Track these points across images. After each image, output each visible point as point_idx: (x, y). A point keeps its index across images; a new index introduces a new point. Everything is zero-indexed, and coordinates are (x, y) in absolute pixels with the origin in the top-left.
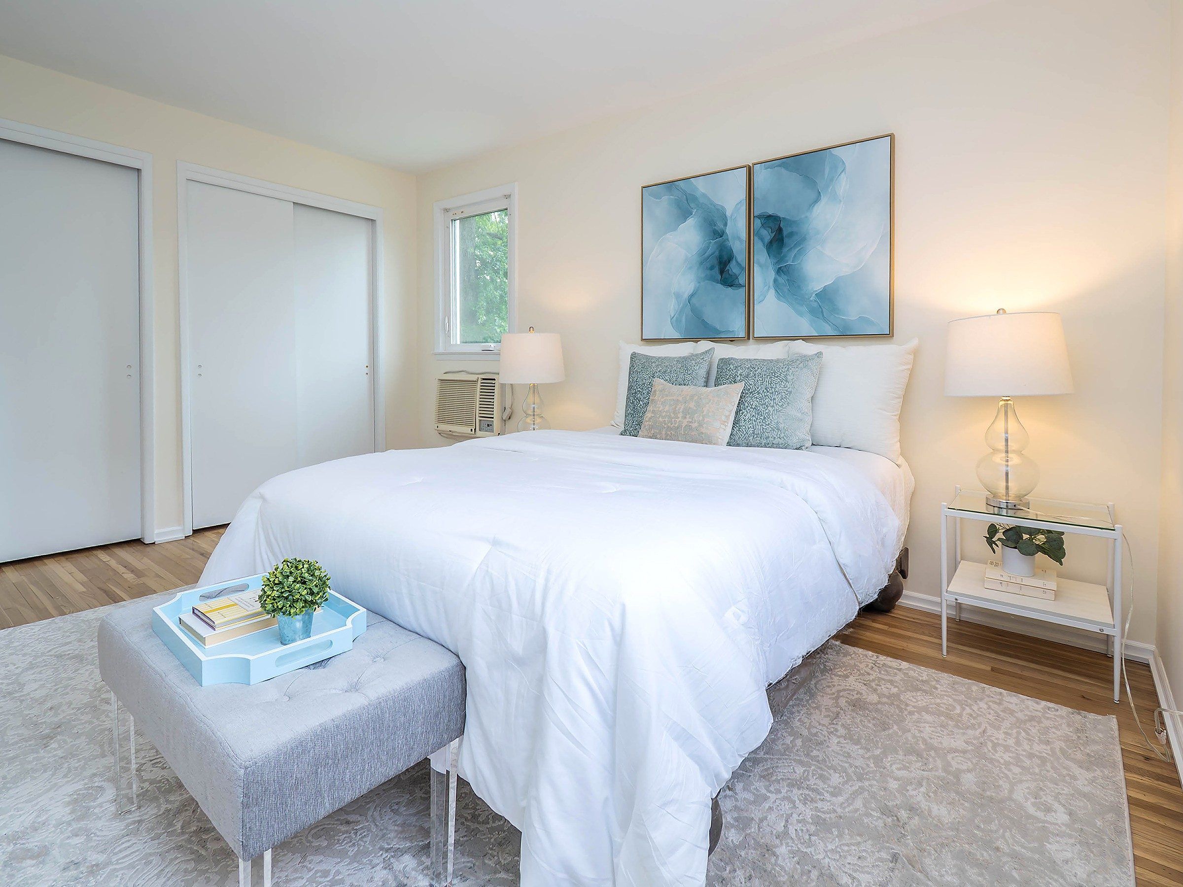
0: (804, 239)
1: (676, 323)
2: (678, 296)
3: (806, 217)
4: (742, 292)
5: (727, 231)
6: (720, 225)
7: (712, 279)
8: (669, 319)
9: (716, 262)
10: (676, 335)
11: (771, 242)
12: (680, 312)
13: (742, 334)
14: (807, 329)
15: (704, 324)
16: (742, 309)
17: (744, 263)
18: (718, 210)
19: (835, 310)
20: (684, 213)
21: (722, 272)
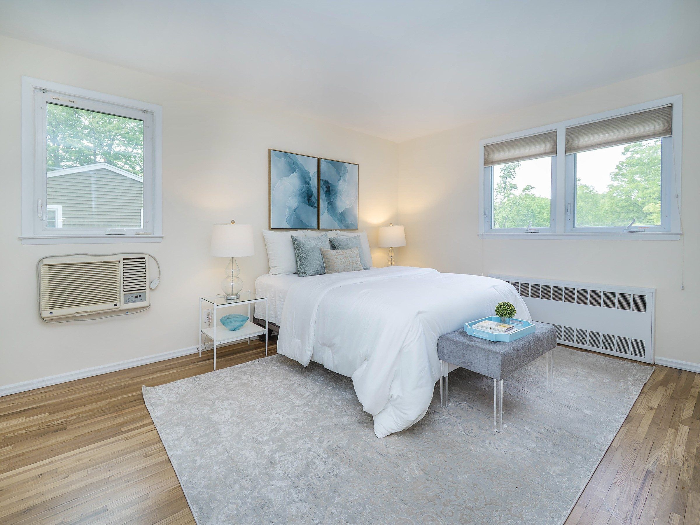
0: (336, 193)
1: (288, 221)
2: (290, 208)
3: (337, 185)
4: (316, 209)
5: (311, 183)
6: (308, 180)
7: (304, 202)
8: (285, 219)
9: (306, 195)
10: (289, 227)
11: (326, 191)
12: (291, 216)
13: (317, 227)
14: (337, 227)
15: (302, 222)
16: (316, 216)
17: (317, 198)
18: (307, 173)
19: (345, 220)
20: (293, 170)
21: (309, 200)
